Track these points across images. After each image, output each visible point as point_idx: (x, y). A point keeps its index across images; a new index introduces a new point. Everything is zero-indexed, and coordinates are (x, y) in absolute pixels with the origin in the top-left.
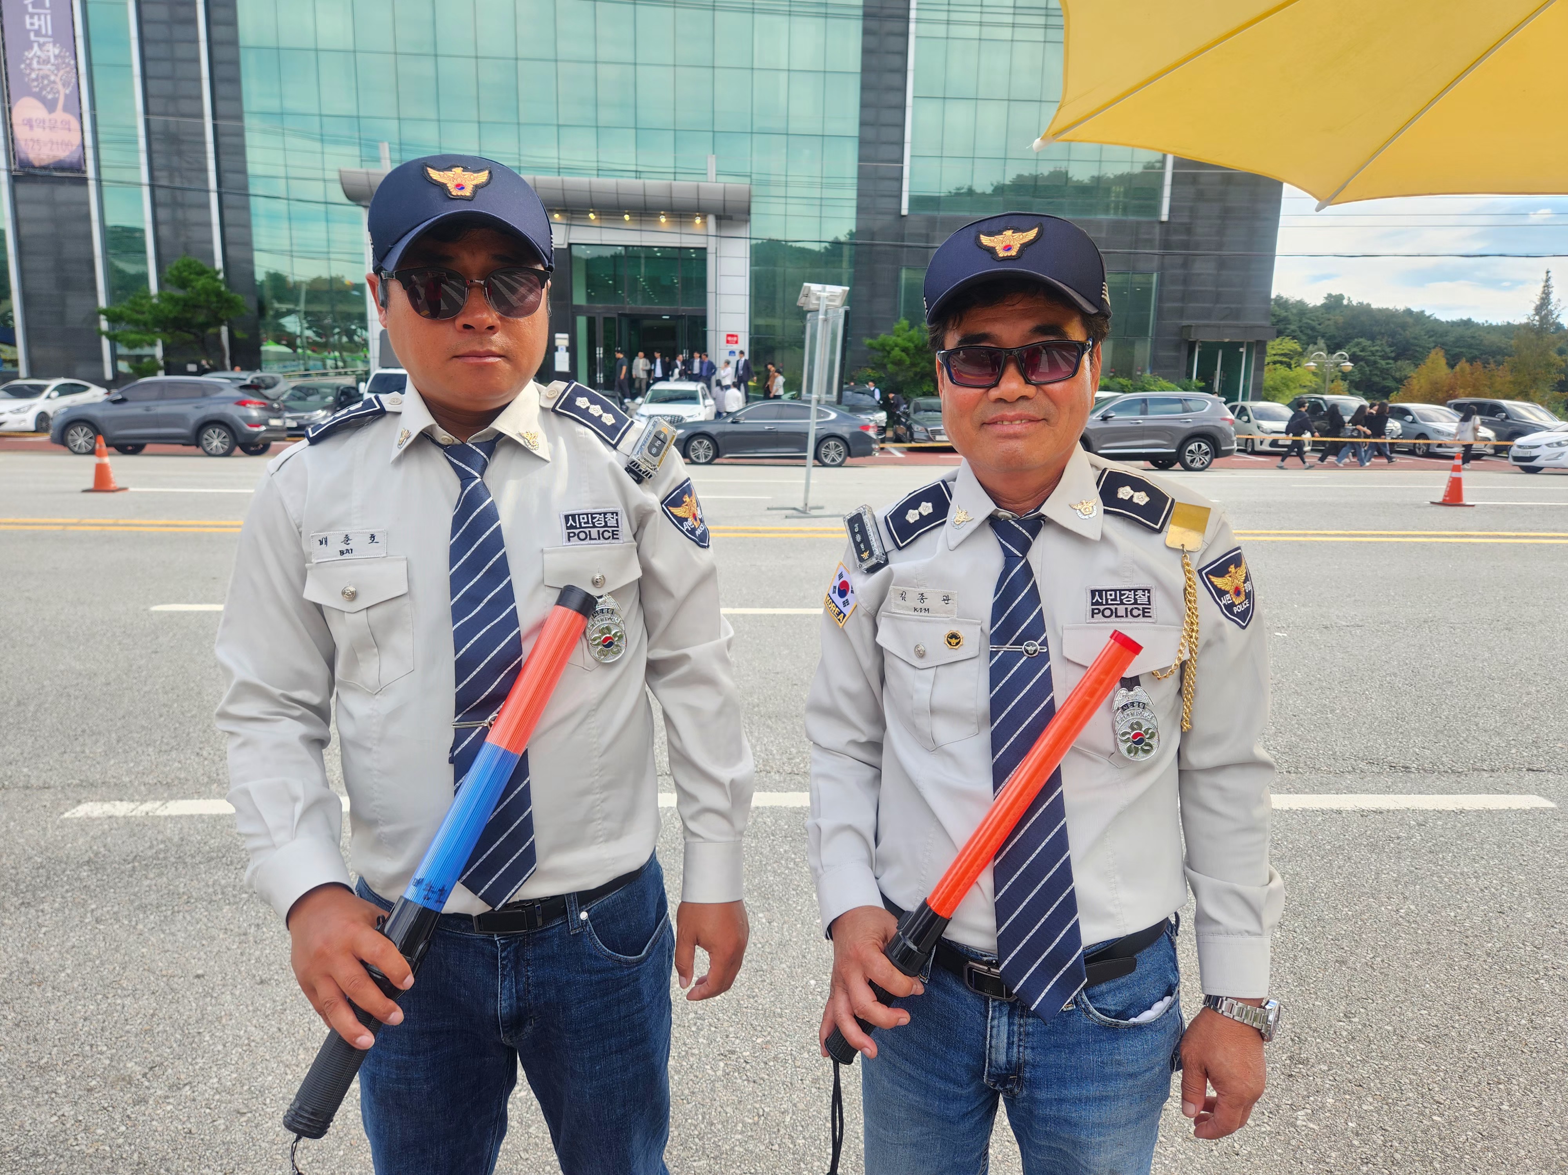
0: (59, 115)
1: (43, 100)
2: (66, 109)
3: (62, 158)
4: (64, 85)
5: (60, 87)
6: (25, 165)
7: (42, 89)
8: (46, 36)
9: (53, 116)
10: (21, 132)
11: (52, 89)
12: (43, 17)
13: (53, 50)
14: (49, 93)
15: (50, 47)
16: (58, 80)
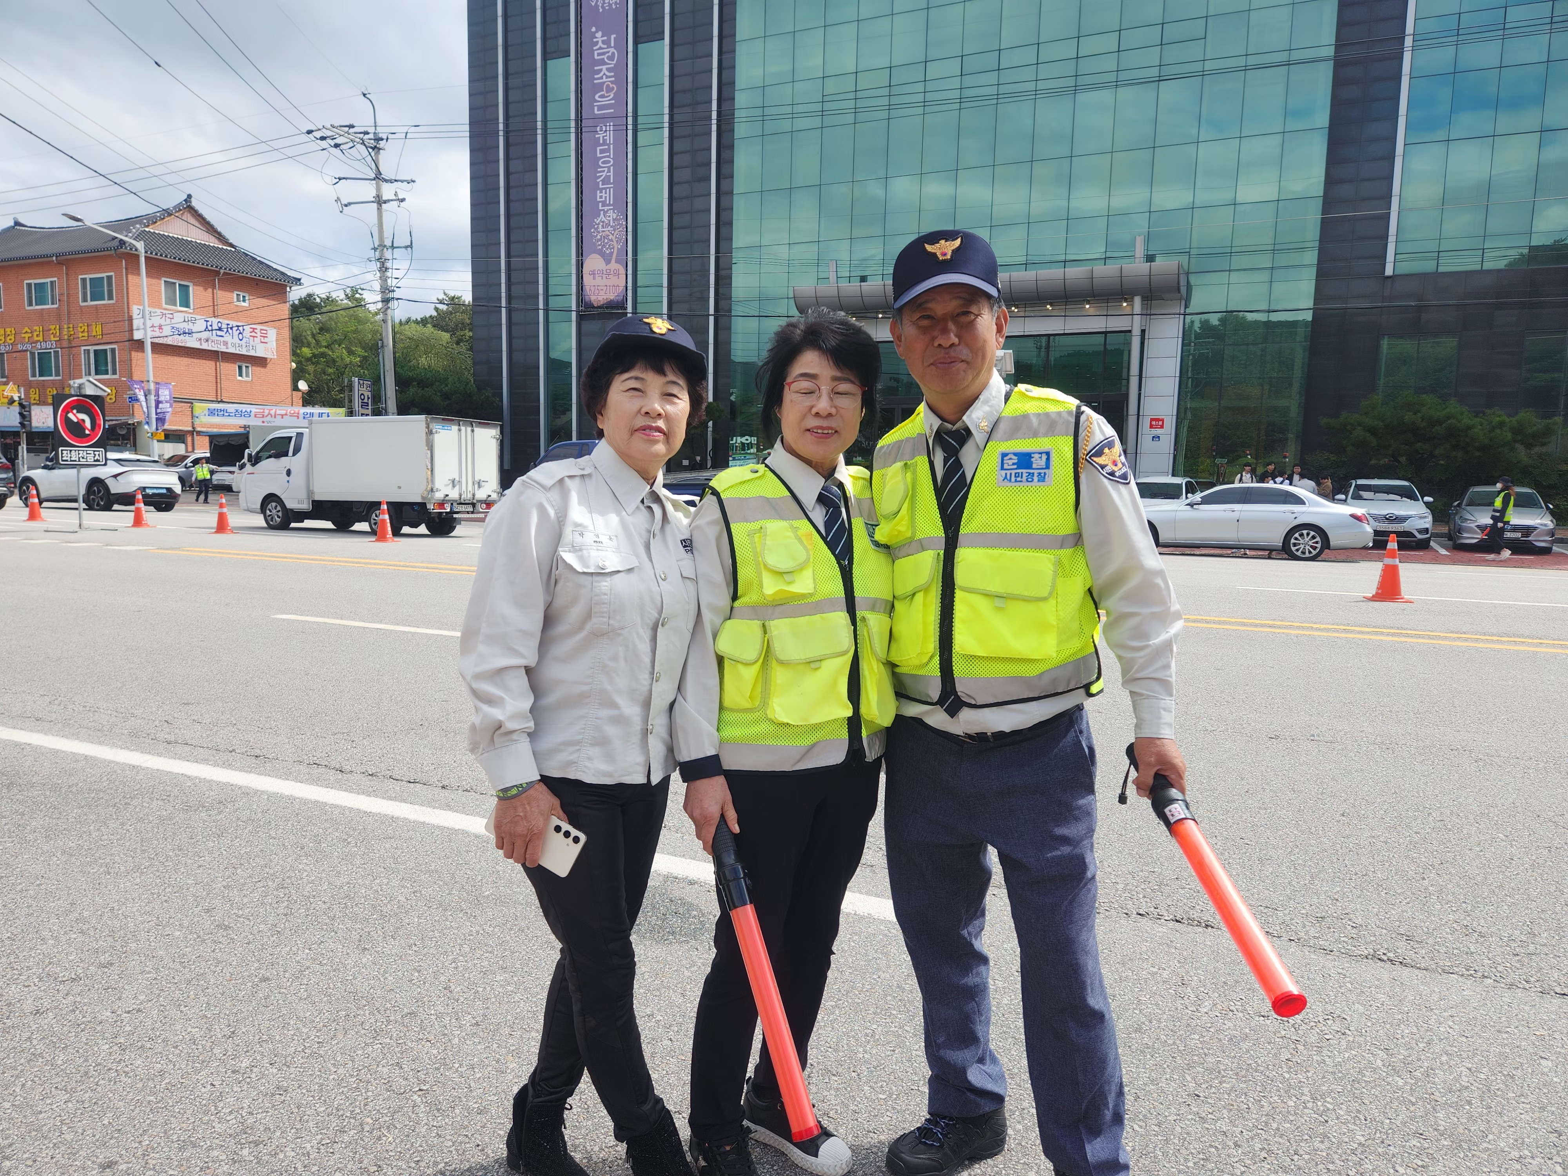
0: (614, 265)
1: (602, 254)
2: (617, 261)
3: (612, 298)
4: (617, 242)
5: (615, 243)
6: (590, 306)
7: (604, 246)
8: (609, 205)
9: (609, 267)
10: (587, 280)
11: (609, 245)
12: (608, 190)
13: (612, 215)
14: (607, 249)
15: (611, 213)
16: (614, 238)
